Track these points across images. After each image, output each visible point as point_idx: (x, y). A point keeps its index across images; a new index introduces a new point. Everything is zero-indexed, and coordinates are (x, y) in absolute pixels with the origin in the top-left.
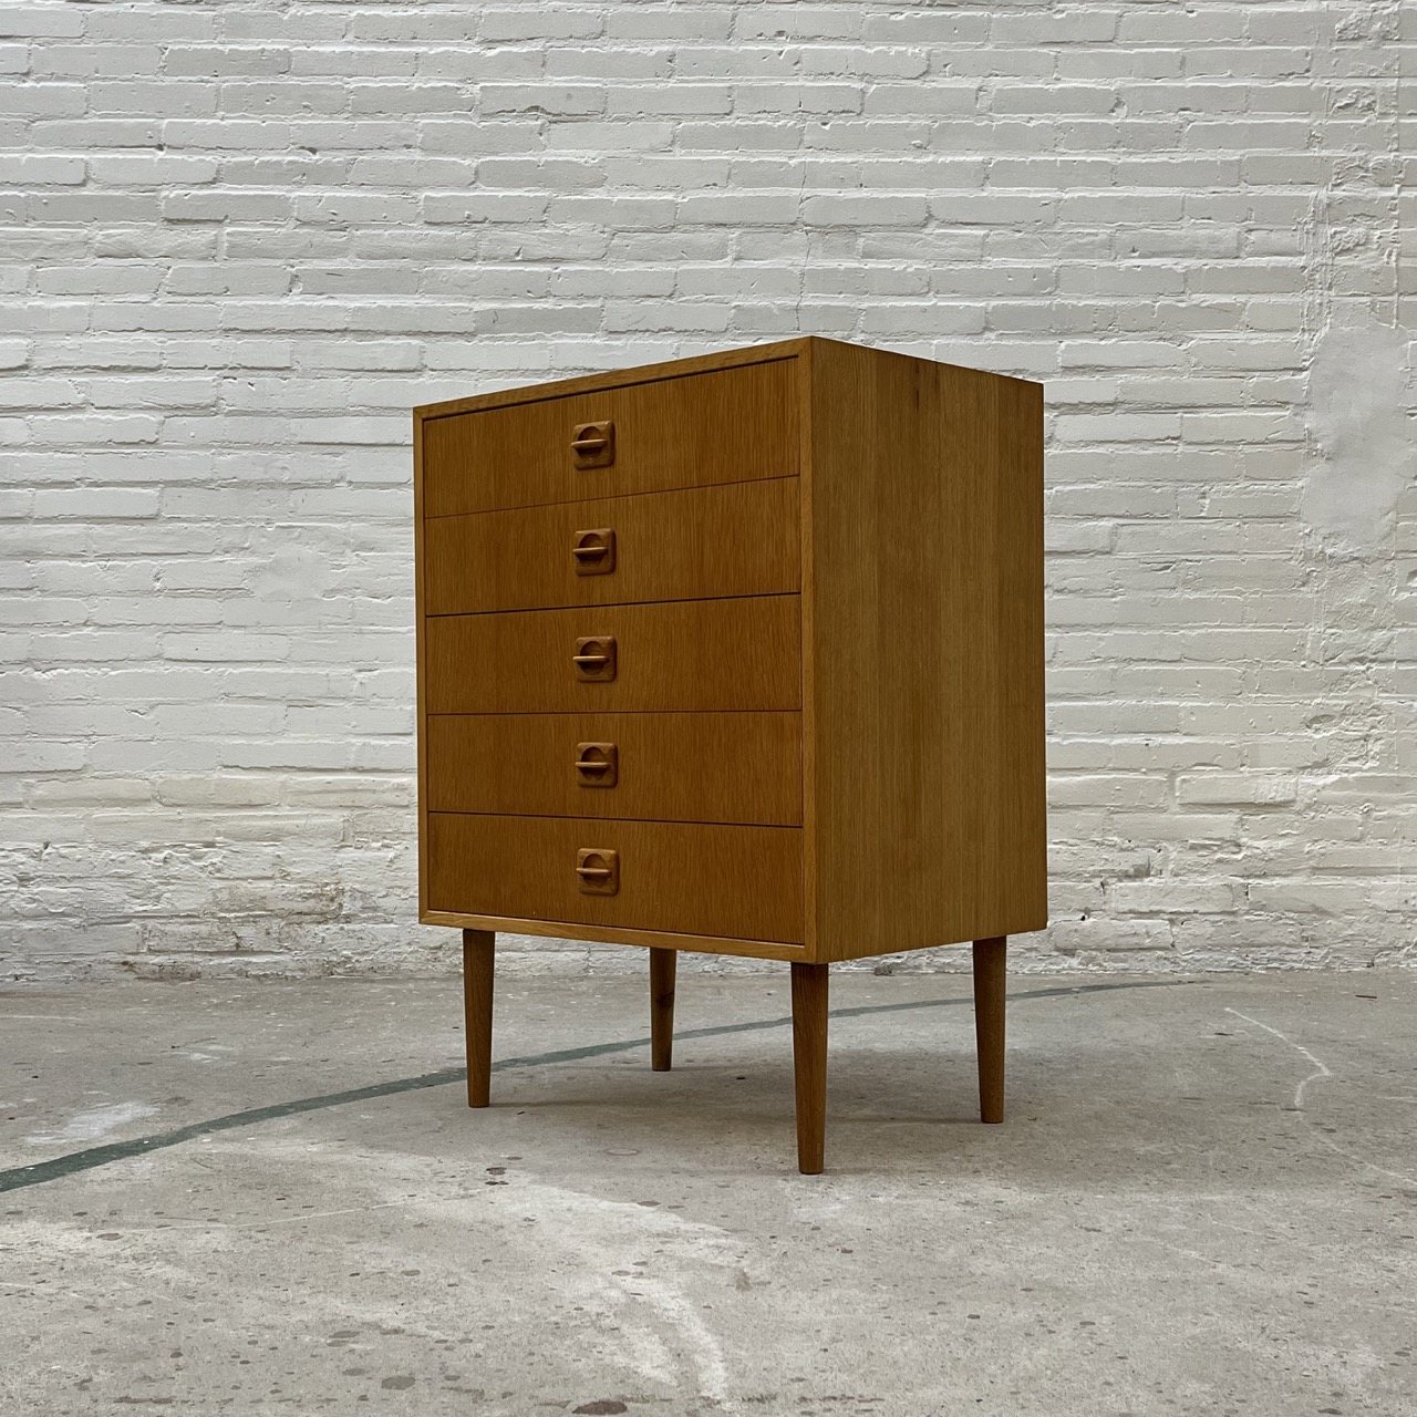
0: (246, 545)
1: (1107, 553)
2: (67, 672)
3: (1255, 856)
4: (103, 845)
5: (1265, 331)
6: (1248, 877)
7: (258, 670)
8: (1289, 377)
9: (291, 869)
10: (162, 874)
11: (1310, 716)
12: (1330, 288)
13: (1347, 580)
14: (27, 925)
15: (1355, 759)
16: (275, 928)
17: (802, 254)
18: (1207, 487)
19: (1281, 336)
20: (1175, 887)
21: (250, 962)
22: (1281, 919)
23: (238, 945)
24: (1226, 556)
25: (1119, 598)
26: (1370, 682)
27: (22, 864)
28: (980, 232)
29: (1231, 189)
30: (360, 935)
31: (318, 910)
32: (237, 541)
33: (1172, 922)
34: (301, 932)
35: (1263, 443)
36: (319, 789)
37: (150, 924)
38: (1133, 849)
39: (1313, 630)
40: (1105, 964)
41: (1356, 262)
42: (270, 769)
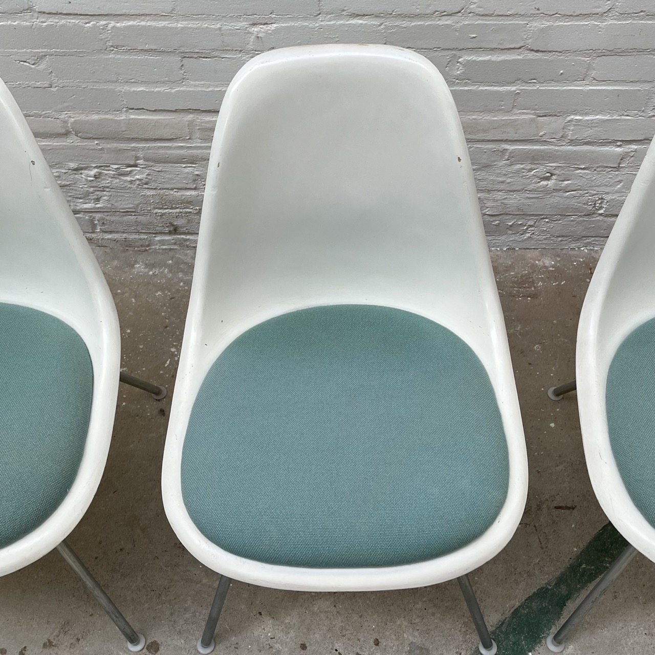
42: (176, 111)
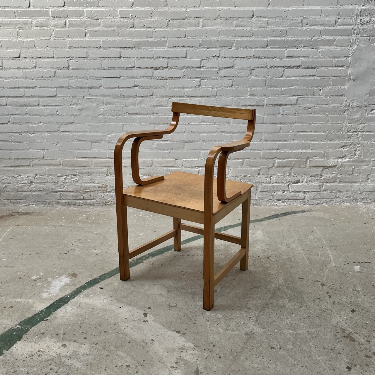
0: (79, 103)
1: (296, 105)
2: (37, 134)
3: (326, 178)
4: (49, 175)
5: (340, 46)
6: (324, 183)
7: (84, 134)
8: (345, 59)
9: (94, 181)
10: (64, 182)
11: (342, 145)
12: (358, 35)
13: (355, 112)
14: (34, 193)
15: (352, 155)
16: (92, 194)
17: (220, 25)
18: (322, 88)
19: (344, 48)
20: (306, 185)
21: (86, 202)
22: (330, 193)
23: (83, 198)
24: (324, 106)
25: (297, 116)
26: (358, 137)
27: (31, 179)
28: (267, 19)
29: (335, 7)
30: (112, 196)
31: (102, 190)
32: (77, 102)
33: (304, 193)
34: (98, 195)
35: (337, 76)
36: (100, 162)
37: (62, 193)
38: (296, 177)
39: (345, 124)
40: (288, 203)
41: (366, 27)
42: (88, 158)
